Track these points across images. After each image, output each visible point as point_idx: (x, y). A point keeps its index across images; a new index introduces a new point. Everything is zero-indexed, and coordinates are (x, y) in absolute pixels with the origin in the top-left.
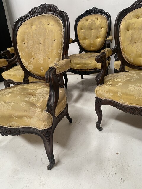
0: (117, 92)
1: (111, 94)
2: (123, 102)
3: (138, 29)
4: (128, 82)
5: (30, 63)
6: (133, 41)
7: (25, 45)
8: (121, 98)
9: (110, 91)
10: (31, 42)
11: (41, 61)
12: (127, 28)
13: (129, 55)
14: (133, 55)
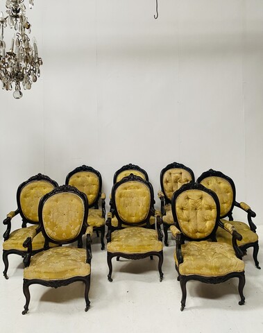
0: (122, 245)
4: (127, 237)
5: (53, 231)
6: (125, 205)
7: (51, 217)
8: (125, 249)
9: (118, 245)
10: (56, 214)
11: (64, 229)
12: (120, 196)
13: (123, 215)
14: (126, 215)
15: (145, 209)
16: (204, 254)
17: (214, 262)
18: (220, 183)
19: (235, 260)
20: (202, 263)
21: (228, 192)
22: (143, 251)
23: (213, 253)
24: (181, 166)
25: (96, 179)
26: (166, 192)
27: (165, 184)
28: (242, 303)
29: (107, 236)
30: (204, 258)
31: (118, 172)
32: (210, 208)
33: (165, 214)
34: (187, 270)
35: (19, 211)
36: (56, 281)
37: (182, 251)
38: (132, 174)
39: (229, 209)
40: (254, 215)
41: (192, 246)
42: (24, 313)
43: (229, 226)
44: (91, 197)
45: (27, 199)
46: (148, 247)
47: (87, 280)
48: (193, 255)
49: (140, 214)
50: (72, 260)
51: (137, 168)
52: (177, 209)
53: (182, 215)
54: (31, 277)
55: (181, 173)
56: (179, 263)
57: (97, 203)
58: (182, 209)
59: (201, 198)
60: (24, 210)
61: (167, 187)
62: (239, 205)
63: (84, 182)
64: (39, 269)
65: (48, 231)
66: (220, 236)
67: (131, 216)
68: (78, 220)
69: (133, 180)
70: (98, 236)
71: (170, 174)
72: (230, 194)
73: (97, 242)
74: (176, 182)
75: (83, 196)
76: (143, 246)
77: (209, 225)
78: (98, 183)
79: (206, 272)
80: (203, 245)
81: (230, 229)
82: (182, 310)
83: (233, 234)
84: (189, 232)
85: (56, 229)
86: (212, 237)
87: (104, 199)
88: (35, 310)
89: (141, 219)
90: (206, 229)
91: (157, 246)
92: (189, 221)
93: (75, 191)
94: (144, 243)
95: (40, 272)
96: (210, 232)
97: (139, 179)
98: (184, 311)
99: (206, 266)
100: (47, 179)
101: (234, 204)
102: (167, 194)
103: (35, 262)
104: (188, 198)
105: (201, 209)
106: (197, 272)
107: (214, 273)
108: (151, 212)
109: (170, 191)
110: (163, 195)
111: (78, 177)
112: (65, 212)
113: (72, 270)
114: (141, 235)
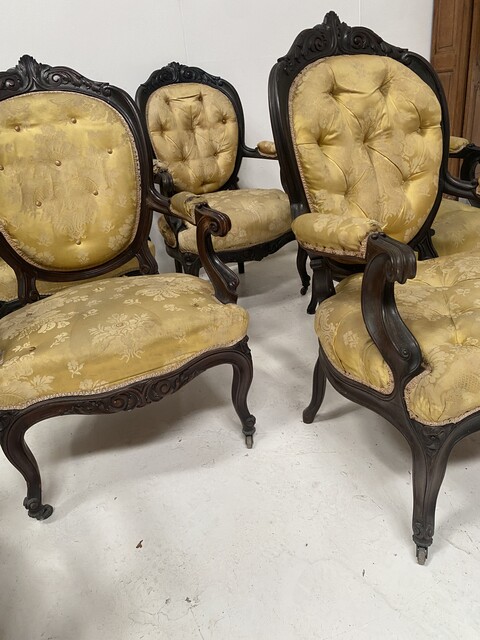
0: (63, 366)
1: (48, 379)
2: (94, 386)
3: (32, 160)
4: (80, 321)
6: (31, 199)
8: (81, 377)
14: (46, 241)
22: (172, 363)
46: (189, 340)
49: (107, 225)
58: (319, 139)
59: (383, 88)
67: (68, 239)
69: (41, 88)
76: (170, 339)
91: (222, 323)
92: (347, 192)
94: (169, 325)
105: (388, 131)
114: (142, 298)
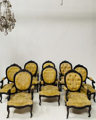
0: (45, 93)
4: (47, 89)
5: (19, 86)
6: (46, 77)
7: (18, 81)
9: (43, 93)
10: (20, 80)
11: (23, 86)
12: (45, 73)
14: (47, 81)
15: (54, 78)
16: (76, 98)
17: (80, 101)
18: (82, 70)
19: (88, 100)
20: (75, 101)
21: (85, 73)
22: (53, 95)
23: (79, 98)
24: (67, 62)
25: (36, 66)
26: (61, 72)
27: (61, 69)
28: (89, 116)
29: (39, 89)
30: (76, 100)
31: (44, 64)
32: (79, 80)
33: (61, 80)
34: (70, 104)
35: (7, 77)
36: (20, 107)
37: (68, 96)
38: (49, 65)
39: (85, 79)
40: (95, 83)
41: (71, 94)
42: (7, 118)
43: (86, 87)
44: (33, 73)
45: (9, 73)
46: (55, 94)
47: (31, 106)
48: (72, 98)
49: (52, 80)
50: (26, 98)
51: (51, 62)
52: (66, 80)
53: (68, 82)
54: (10, 105)
55: (67, 65)
56: (67, 101)
57: (36, 75)
58: (68, 80)
59: (76, 76)
60: (9, 77)
61: (62, 70)
62: (89, 78)
63: (31, 67)
64: (13, 102)
65: (17, 86)
66: (82, 90)
67: (48, 81)
68: (28, 83)
69: (50, 67)
70: (36, 87)
71: (63, 65)
72: (86, 74)
73: (35, 89)
74: (65, 68)
75: (30, 73)
76: (53, 93)
77: (78, 86)
78: (36, 67)
79: (77, 105)
80: (76, 94)
81: (86, 89)
82: (67, 118)
83: (87, 91)
84: (70, 89)
85: (20, 86)
86: (79, 91)
87: (38, 74)
88: (11, 116)
89: (52, 82)
90: (77, 88)
91: (58, 93)
92: (70, 84)
93: (28, 71)
94: (53, 92)
95: (13, 103)
96: (78, 89)
97: (52, 67)
98: (68, 119)
99: (77, 103)
100: (17, 66)
101: (87, 77)
102: (62, 72)
103: (12, 99)
104: (71, 76)
105: (75, 80)
106: (73, 105)
107: (80, 106)
108: (56, 80)
109: (63, 71)
110: (60, 73)
111: (29, 65)
112: (24, 79)
113: (26, 102)
114: (52, 89)
